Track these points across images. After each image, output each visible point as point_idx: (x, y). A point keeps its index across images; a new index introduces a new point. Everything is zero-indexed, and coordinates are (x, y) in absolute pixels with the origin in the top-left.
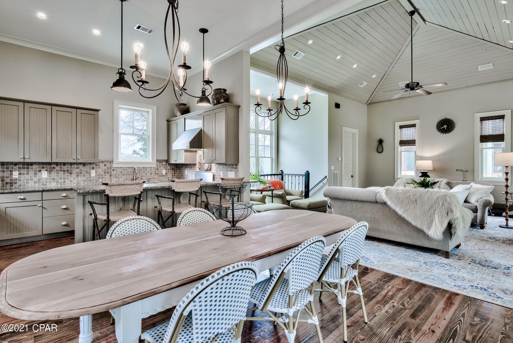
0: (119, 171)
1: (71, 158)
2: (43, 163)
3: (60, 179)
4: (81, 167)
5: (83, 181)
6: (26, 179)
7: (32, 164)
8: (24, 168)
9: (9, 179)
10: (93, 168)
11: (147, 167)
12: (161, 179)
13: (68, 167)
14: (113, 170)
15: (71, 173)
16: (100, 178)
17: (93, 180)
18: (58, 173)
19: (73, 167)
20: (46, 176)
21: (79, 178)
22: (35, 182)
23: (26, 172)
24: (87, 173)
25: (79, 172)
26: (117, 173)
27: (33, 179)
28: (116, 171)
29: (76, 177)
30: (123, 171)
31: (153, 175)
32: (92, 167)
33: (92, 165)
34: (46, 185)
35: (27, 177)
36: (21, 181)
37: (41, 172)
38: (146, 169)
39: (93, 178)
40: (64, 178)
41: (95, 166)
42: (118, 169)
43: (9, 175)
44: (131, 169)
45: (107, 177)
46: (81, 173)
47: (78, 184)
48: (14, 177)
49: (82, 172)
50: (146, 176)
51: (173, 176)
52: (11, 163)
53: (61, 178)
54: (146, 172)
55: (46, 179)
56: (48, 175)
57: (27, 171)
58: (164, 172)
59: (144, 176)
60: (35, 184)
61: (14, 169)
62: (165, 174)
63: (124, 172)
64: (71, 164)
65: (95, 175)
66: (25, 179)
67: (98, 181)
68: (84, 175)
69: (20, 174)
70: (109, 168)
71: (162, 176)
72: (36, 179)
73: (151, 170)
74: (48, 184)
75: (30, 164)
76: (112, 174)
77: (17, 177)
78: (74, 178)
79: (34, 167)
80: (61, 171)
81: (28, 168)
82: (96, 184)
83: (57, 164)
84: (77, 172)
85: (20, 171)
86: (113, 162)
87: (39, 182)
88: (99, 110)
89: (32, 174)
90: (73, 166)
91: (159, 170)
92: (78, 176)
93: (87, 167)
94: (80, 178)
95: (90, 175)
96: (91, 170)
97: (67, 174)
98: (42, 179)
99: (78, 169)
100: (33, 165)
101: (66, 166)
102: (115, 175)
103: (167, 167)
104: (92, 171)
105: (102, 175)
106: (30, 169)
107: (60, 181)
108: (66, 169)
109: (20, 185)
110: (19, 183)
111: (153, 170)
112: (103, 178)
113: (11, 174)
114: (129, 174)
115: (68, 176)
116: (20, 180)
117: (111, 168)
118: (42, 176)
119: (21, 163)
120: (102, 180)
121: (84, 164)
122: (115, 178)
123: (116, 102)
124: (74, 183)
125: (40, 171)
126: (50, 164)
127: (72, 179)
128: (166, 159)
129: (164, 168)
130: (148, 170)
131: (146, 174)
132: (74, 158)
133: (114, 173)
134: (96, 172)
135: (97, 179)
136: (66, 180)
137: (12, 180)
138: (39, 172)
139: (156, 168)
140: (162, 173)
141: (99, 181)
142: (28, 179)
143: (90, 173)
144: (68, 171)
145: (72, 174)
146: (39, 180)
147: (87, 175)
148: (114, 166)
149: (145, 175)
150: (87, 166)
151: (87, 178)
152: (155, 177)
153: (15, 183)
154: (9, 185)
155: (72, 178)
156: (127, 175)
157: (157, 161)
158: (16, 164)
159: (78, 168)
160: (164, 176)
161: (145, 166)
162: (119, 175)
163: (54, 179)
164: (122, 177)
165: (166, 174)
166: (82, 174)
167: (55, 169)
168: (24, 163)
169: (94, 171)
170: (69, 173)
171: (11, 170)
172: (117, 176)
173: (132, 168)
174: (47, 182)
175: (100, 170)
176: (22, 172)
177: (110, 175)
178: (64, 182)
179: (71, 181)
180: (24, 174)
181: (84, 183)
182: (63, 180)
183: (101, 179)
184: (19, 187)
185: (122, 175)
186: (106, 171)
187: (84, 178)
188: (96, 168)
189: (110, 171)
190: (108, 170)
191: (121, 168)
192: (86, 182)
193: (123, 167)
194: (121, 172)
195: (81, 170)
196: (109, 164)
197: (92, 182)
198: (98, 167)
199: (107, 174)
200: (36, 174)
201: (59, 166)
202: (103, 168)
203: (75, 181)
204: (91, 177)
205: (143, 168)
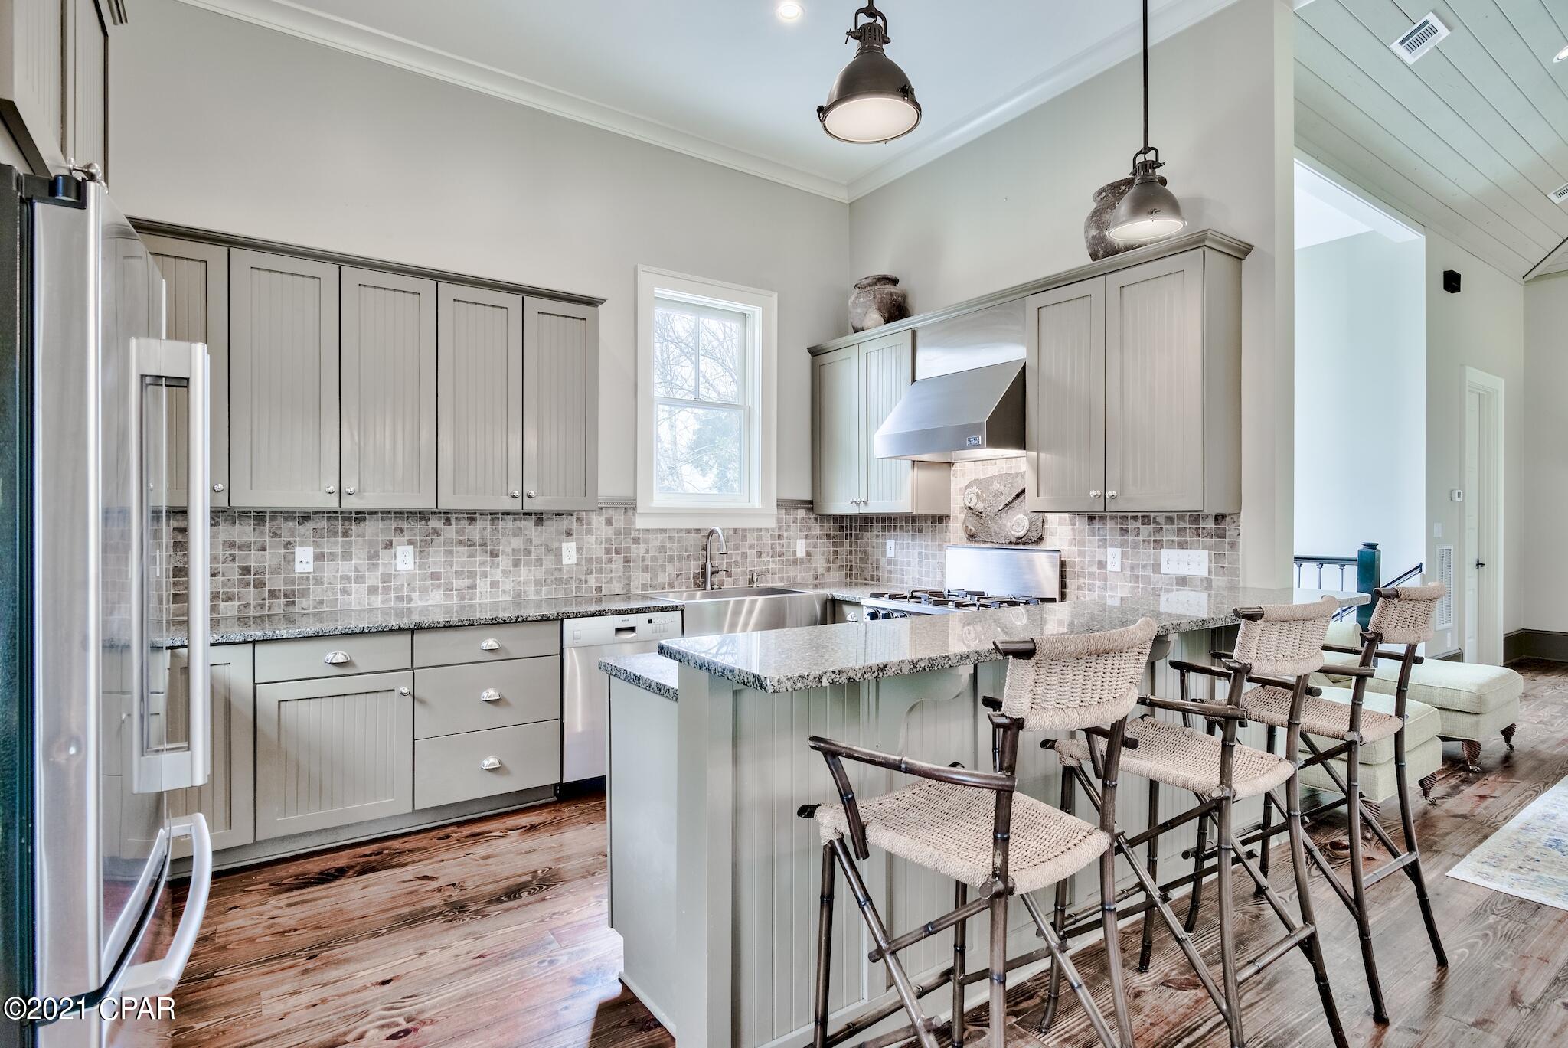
0: (656, 542)
1: (504, 492)
2: (399, 514)
3: (457, 578)
4: (529, 524)
5: (535, 585)
6: (342, 577)
7: (360, 516)
8: (334, 534)
9: (283, 576)
10: (569, 533)
11: (745, 530)
12: (791, 574)
13: (485, 529)
14: (636, 541)
15: (494, 555)
16: (591, 573)
17: (568, 581)
18: (451, 552)
19: (500, 527)
20: (410, 566)
21: (523, 570)
22: (372, 590)
23: (340, 550)
24: (549, 550)
25: (522, 547)
26: (647, 552)
27: (363, 577)
28: (646, 542)
29: (512, 569)
30: (668, 545)
31: (764, 558)
32: (565, 527)
33: (566, 522)
34: (410, 600)
35: (346, 568)
36: (322, 583)
37: (393, 550)
38: (744, 539)
39: (568, 572)
40: (472, 574)
41: (574, 526)
42: (651, 535)
43: (282, 563)
44: (693, 535)
45: (617, 570)
46: (528, 552)
47: (519, 595)
48: (299, 568)
49: (533, 548)
50: (744, 564)
51: (828, 561)
52: (289, 515)
53: (459, 574)
54: (744, 548)
55: (412, 577)
56: (417, 561)
57: (342, 547)
58: (801, 547)
59: (736, 563)
60: (373, 597)
61: (298, 539)
62: (804, 555)
63: (670, 549)
64: (495, 516)
65: (574, 561)
66: (335, 577)
67: (587, 582)
68: (539, 562)
69: (319, 557)
70: (620, 534)
71: (795, 562)
72: (373, 578)
73: (759, 538)
74: (415, 596)
75: (354, 516)
76: (633, 555)
77: (309, 568)
78: (503, 572)
79: (370, 527)
80: (461, 542)
81: (345, 534)
82: (579, 594)
83: (446, 516)
84: (513, 550)
85: (318, 547)
86: (634, 508)
87: (386, 590)
88: (602, 301)
89: (360, 559)
90: (501, 525)
91: (784, 541)
92: (516, 564)
93: (551, 527)
94: (524, 573)
95: (559, 561)
96: (561, 542)
97: (480, 556)
98: (396, 576)
99: (517, 536)
100: (364, 519)
101: (480, 524)
102: (643, 560)
103: (809, 529)
104: (565, 546)
105: (599, 560)
106: (353, 538)
107: (457, 583)
108: (477, 538)
109: (321, 602)
110: (316, 592)
111: (766, 539)
112: (600, 571)
113: (290, 558)
114: (688, 556)
115: (482, 563)
116: (318, 582)
117: (627, 532)
118: (395, 565)
119: (323, 513)
120: (597, 579)
121: (539, 518)
122: (643, 571)
123: (644, 278)
124: (504, 592)
125: (389, 545)
126: (422, 515)
127: (498, 577)
128: (809, 498)
129: (801, 531)
130: (751, 539)
131: (744, 555)
132: (516, 493)
133: (637, 551)
134: (579, 549)
135: (583, 577)
136: (478, 581)
137: (293, 582)
138: (386, 548)
139: (777, 532)
140: (794, 552)
141: (589, 584)
142: (348, 578)
143: (559, 553)
144: (484, 544)
145: (497, 556)
146: (386, 579)
147: (549, 561)
148: (641, 523)
149: (739, 559)
150: (549, 523)
151: (548, 572)
152: (772, 566)
153: (304, 594)
154: (282, 601)
155: (499, 571)
156: (680, 558)
157: (782, 504)
158: (305, 517)
159: (518, 532)
160: (802, 560)
161: (740, 524)
162: (654, 559)
164: (664, 569)
165: (808, 554)
166: (533, 557)
167: (439, 535)
168: (332, 515)
169: (573, 545)
170: (487, 553)
171: (289, 543)
172: (648, 562)
173: (698, 531)
174: (413, 590)
175: (592, 539)
176: (326, 550)
177: (627, 561)
178: (473, 587)
179: (494, 584)
180: (332, 557)
181: (538, 592)
182: (467, 582)
183: (594, 575)
184: (315, 608)
185: (664, 561)
186: (613, 542)
187: (540, 573)
188: (577, 534)
189: (626, 543)
190: (618, 540)
191: (661, 533)
192: (544, 588)
193: (670, 530)
194: (662, 547)
195: (527, 540)
196: (622, 518)
197: (565, 588)
198: (585, 527)
199: (614, 555)
200: (373, 556)
201: (454, 526)
202: (602, 531)
203: (508, 585)
204: (560, 570)
205: (732, 532)
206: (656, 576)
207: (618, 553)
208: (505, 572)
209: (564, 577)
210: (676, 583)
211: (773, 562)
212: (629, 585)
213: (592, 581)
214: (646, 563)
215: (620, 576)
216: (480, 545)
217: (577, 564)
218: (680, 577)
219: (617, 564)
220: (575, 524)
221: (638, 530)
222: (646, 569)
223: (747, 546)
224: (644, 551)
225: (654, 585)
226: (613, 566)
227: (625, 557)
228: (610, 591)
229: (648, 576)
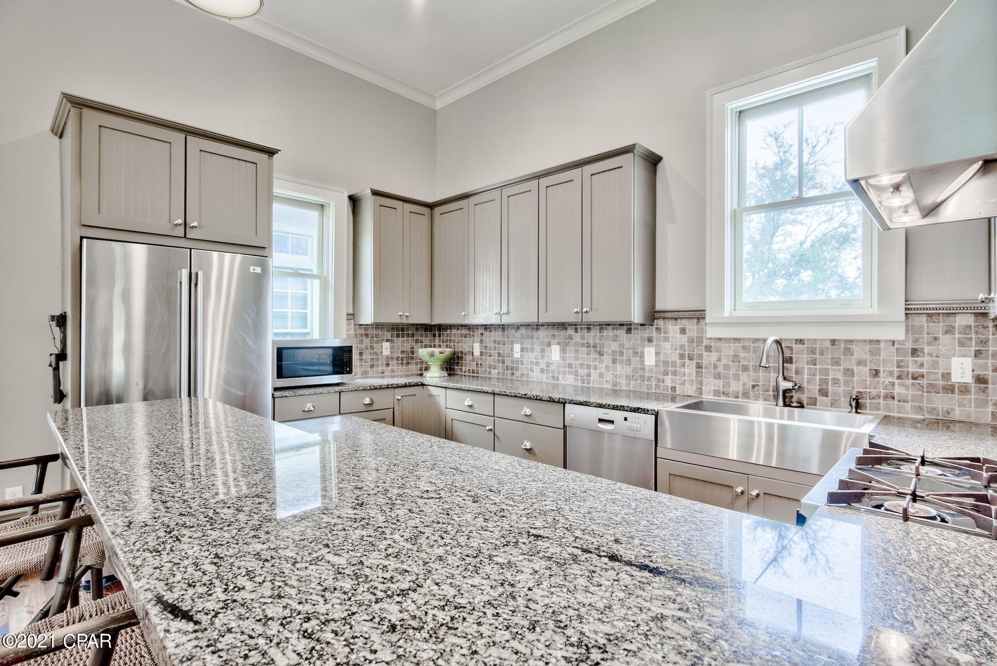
0: (728, 350)
3: (581, 368)
4: (622, 332)
5: (626, 378)
8: (528, 337)
9: (510, 359)
10: (650, 340)
11: (851, 341)
12: (941, 406)
14: (708, 349)
15: (601, 354)
16: (667, 374)
18: (577, 351)
20: (558, 358)
21: (619, 366)
22: (542, 371)
23: (530, 347)
24: (636, 353)
25: (618, 350)
26: (719, 360)
27: (539, 362)
28: (719, 350)
29: (611, 365)
30: (742, 355)
32: (647, 335)
33: (648, 331)
34: (558, 379)
35: (532, 356)
36: (523, 364)
37: (551, 348)
38: (848, 351)
39: (649, 372)
41: (654, 334)
42: (722, 344)
43: (510, 352)
45: (690, 374)
46: (622, 354)
47: (615, 385)
48: (515, 355)
49: (625, 351)
52: (513, 326)
53: (582, 365)
54: (848, 364)
55: (558, 365)
56: (561, 355)
57: (531, 344)
58: (961, 369)
59: (836, 382)
60: (543, 374)
61: (515, 339)
62: (970, 380)
63: (745, 358)
65: (653, 363)
66: (529, 362)
67: (663, 382)
68: (629, 362)
69: (522, 350)
70: (693, 342)
71: (950, 390)
72: (542, 363)
73: (875, 353)
74: (560, 377)
76: (705, 362)
77: (519, 356)
79: (542, 334)
80: (583, 345)
81: (532, 337)
82: (657, 391)
83: (575, 327)
84: (612, 351)
85: (522, 344)
86: (704, 318)
87: (548, 371)
89: (537, 352)
90: (605, 333)
91: (925, 359)
95: (642, 362)
96: (644, 346)
97: (593, 355)
98: (552, 364)
99: (615, 341)
100: (539, 329)
101: (593, 332)
102: (713, 367)
104: (646, 350)
105: (674, 364)
106: (535, 340)
107: (579, 371)
108: (591, 341)
109: (523, 374)
110: (521, 368)
111: (888, 354)
112: (674, 373)
113: (512, 350)
115: (594, 360)
117: (700, 340)
118: (552, 356)
120: (673, 381)
121: (628, 328)
122: (715, 378)
123: (715, 101)
124: (607, 381)
125: (549, 345)
126: (564, 327)
127: (603, 370)
128: (981, 295)
129: (963, 345)
130: (860, 353)
133: (709, 358)
134: (657, 354)
135: (661, 377)
136: (593, 371)
137: (514, 362)
139: (909, 345)
141: (666, 384)
142: (533, 363)
143: (642, 356)
144: (595, 347)
145: (602, 355)
146: (548, 364)
147: (635, 360)
148: (711, 332)
149: (840, 376)
150: (636, 332)
151: (635, 370)
153: (517, 369)
154: (510, 372)
155: (604, 365)
157: (918, 309)
158: (517, 327)
159: (615, 339)
160: (964, 389)
161: (841, 334)
162: (727, 367)
163: (570, 366)
164: (737, 377)
166: (625, 358)
167: (573, 339)
169: (653, 350)
170: (597, 352)
171: (512, 341)
172: (720, 370)
174: (559, 373)
175: (667, 346)
176: (525, 346)
177: (699, 366)
178: (589, 375)
179: (601, 375)
180: (527, 350)
181: (628, 385)
182: (586, 371)
183: (670, 377)
184: (521, 377)
185: (738, 370)
186: (686, 349)
187: (629, 370)
188: (657, 341)
189: (699, 350)
190: (690, 347)
191: (734, 343)
192: (632, 382)
193: (744, 339)
194: (736, 356)
195: (621, 344)
196: (695, 327)
197: (647, 385)
198: (663, 335)
199: (687, 360)
200: (543, 351)
201: (579, 334)
202: (676, 339)
203: (609, 377)
204: (644, 369)
205: (828, 344)
206: (728, 384)
207: (690, 359)
208: (607, 367)
209: (647, 375)
210: (751, 394)
211: (899, 384)
212: (701, 389)
213: (668, 381)
214: (718, 370)
215: (693, 380)
216: (593, 347)
217: (656, 366)
218: (756, 388)
219: (690, 369)
220: (655, 332)
221: (710, 339)
222: (718, 376)
223: (854, 362)
224: (716, 358)
225: (726, 392)
226: (687, 370)
227: (697, 363)
228: (684, 392)
229: (720, 383)
